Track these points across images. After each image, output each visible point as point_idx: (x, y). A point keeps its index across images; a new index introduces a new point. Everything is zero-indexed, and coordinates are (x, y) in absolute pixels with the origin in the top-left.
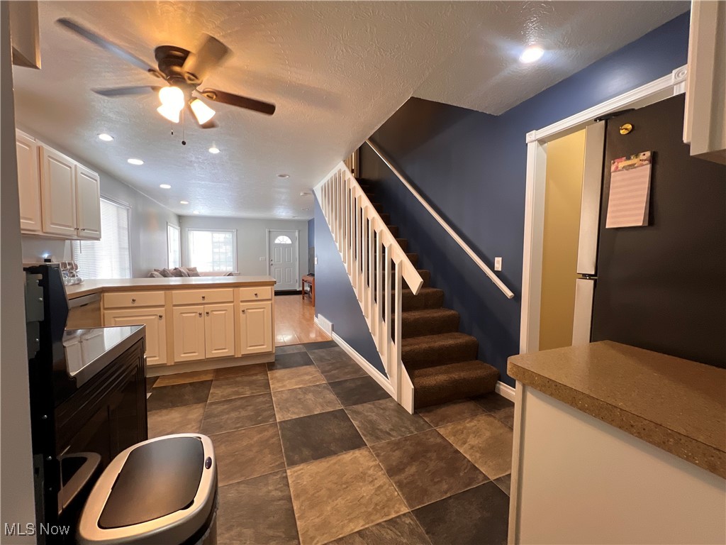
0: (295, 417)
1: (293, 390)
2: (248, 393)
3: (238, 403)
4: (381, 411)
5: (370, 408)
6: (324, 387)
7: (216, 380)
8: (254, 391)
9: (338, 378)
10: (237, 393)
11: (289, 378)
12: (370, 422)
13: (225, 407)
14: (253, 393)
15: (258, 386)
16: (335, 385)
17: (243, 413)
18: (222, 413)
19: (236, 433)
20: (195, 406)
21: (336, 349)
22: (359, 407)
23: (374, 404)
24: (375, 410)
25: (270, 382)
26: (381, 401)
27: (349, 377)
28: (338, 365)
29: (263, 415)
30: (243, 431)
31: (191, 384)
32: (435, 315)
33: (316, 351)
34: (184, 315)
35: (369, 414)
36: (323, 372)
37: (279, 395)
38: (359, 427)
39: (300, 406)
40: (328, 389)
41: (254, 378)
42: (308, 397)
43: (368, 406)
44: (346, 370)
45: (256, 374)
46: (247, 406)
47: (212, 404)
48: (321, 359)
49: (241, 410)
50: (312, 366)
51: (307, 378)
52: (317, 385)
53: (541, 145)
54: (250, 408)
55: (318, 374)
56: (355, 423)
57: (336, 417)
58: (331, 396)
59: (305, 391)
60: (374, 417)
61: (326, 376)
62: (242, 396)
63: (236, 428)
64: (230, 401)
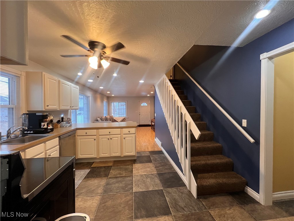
0: (141, 190)
1: (142, 176)
2: (124, 175)
3: (120, 179)
4: (180, 194)
5: (175, 191)
6: (155, 176)
7: (113, 166)
8: (126, 174)
9: (162, 171)
10: (120, 174)
11: (141, 169)
12: (174, 199)
13: (115, 180)
14: (126, 175)
15: (128, 171)
16: (160, 175)
17: (121, 185)
18: (113, 183)
19: (116, 195)
20: (104, 178)
21: (162, 155)
22: (170, 190)
23: (177, 189)
24: (178, 193)
25: (133, 170)
26: (181, 188)
27: (167, 171)
28: (163, 164)
29: (128, 188)
30: (119, 195)
31: (104, 167)
32: (209, 146)
33: (154, 155)
34: (103, 139)
35: (175, 194)
36: (155, 167)
37: (136, 177)
38: (169, 202)
39: (144, 185)
40: (157, 177)
41: (127, 167)
42: (148, 180)
43: (174, 189)
44: (166, 167)
45: (128, 165)
47: (110, 178)
48: (155, 160)
49: (120, 183)
50: (151, 163)
51: (148, 169)
52: (152, 174)
53: (270, 60)
54: (124, 182)
55: (153, 168)
56: (167, 199)
57: (159, 194)
58: (157, 181)
59: (147, 176)
60: (177, 197)
61: (157, 170)
62: (122, 176)
63: (117, 192)
64: (117, 177)
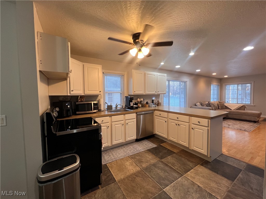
1: (193, 184)
2: (176, 168)
3: (167, 168)
7: (176, 154)
10: (173, 164)
13: (162, 166)
14: (178, 169)
15: (183, 168)
17: (162, 174)
18: (158, 167)
19: (149, 178)
20: (157, 158)
25: (192, 170)
30: (151, 180)
31: (169, 150)
34: (172, 123)
36: (230, 191)
37: (184, 180)
41: (189, 163)
42: (194, 195)
45: (192, 162)
46: (167, 172)
47: (162, 162)
49: (163, 172)
50: (229, 182)
51: (213, 185)
54: (167, 174)
55: (225, 189)
59: (199, 190)
61: (227, 195)
62: (172, 167)
63: (152, 177)
64: (167, 165)
